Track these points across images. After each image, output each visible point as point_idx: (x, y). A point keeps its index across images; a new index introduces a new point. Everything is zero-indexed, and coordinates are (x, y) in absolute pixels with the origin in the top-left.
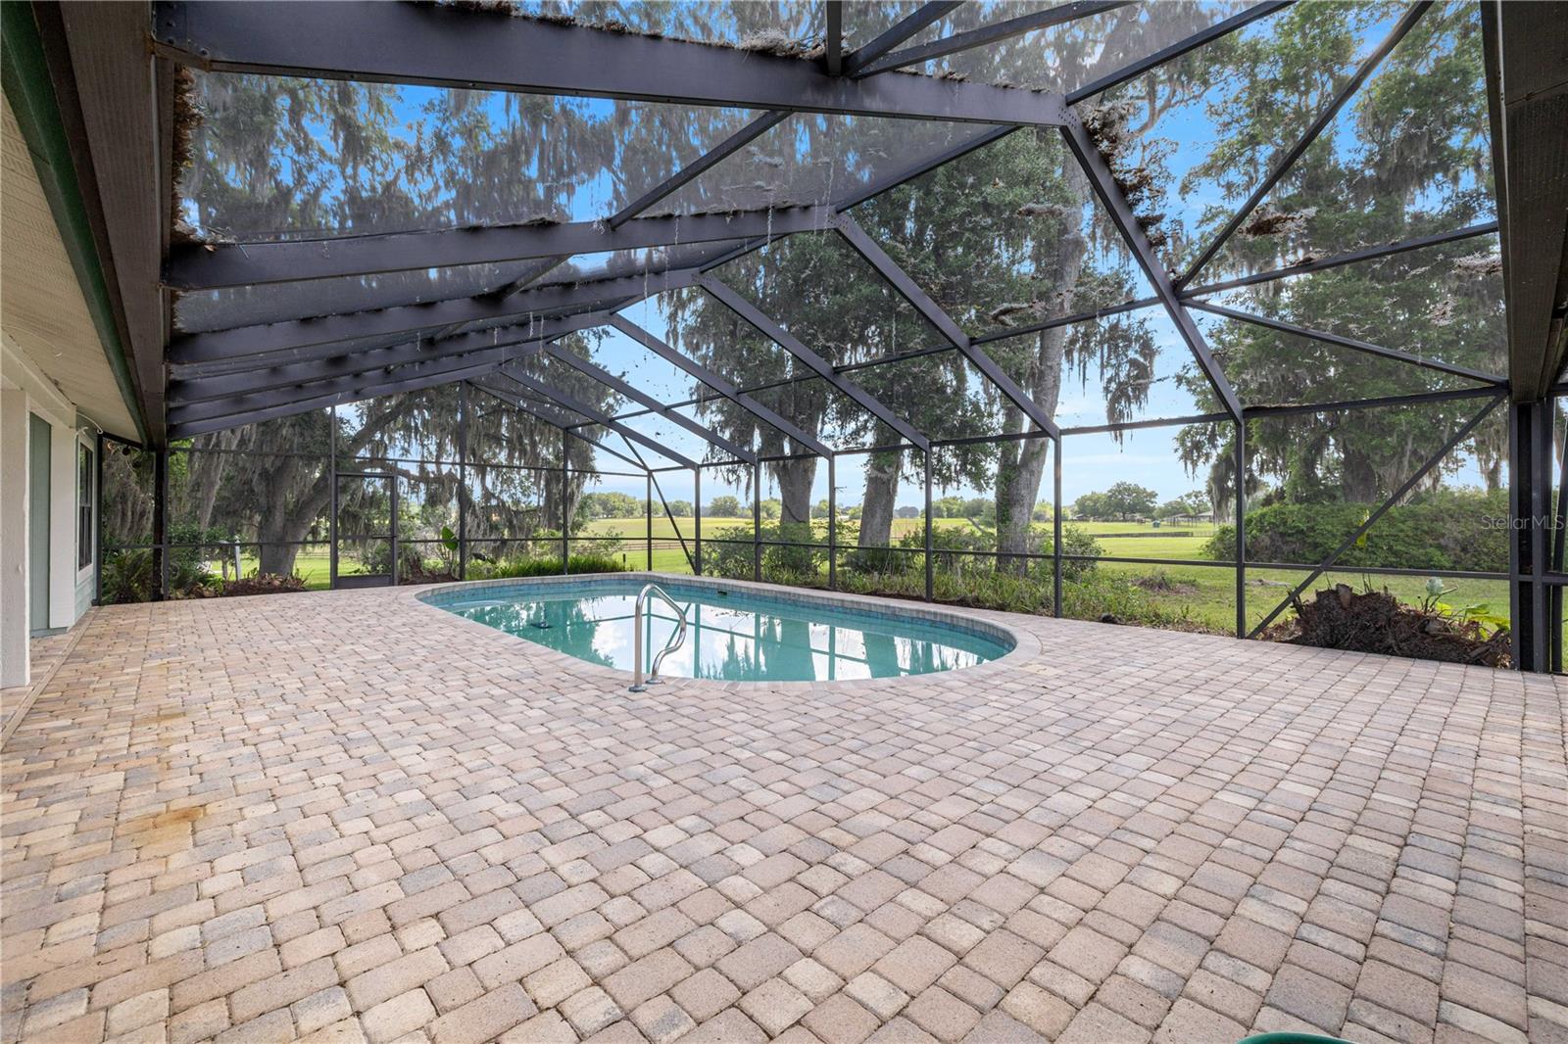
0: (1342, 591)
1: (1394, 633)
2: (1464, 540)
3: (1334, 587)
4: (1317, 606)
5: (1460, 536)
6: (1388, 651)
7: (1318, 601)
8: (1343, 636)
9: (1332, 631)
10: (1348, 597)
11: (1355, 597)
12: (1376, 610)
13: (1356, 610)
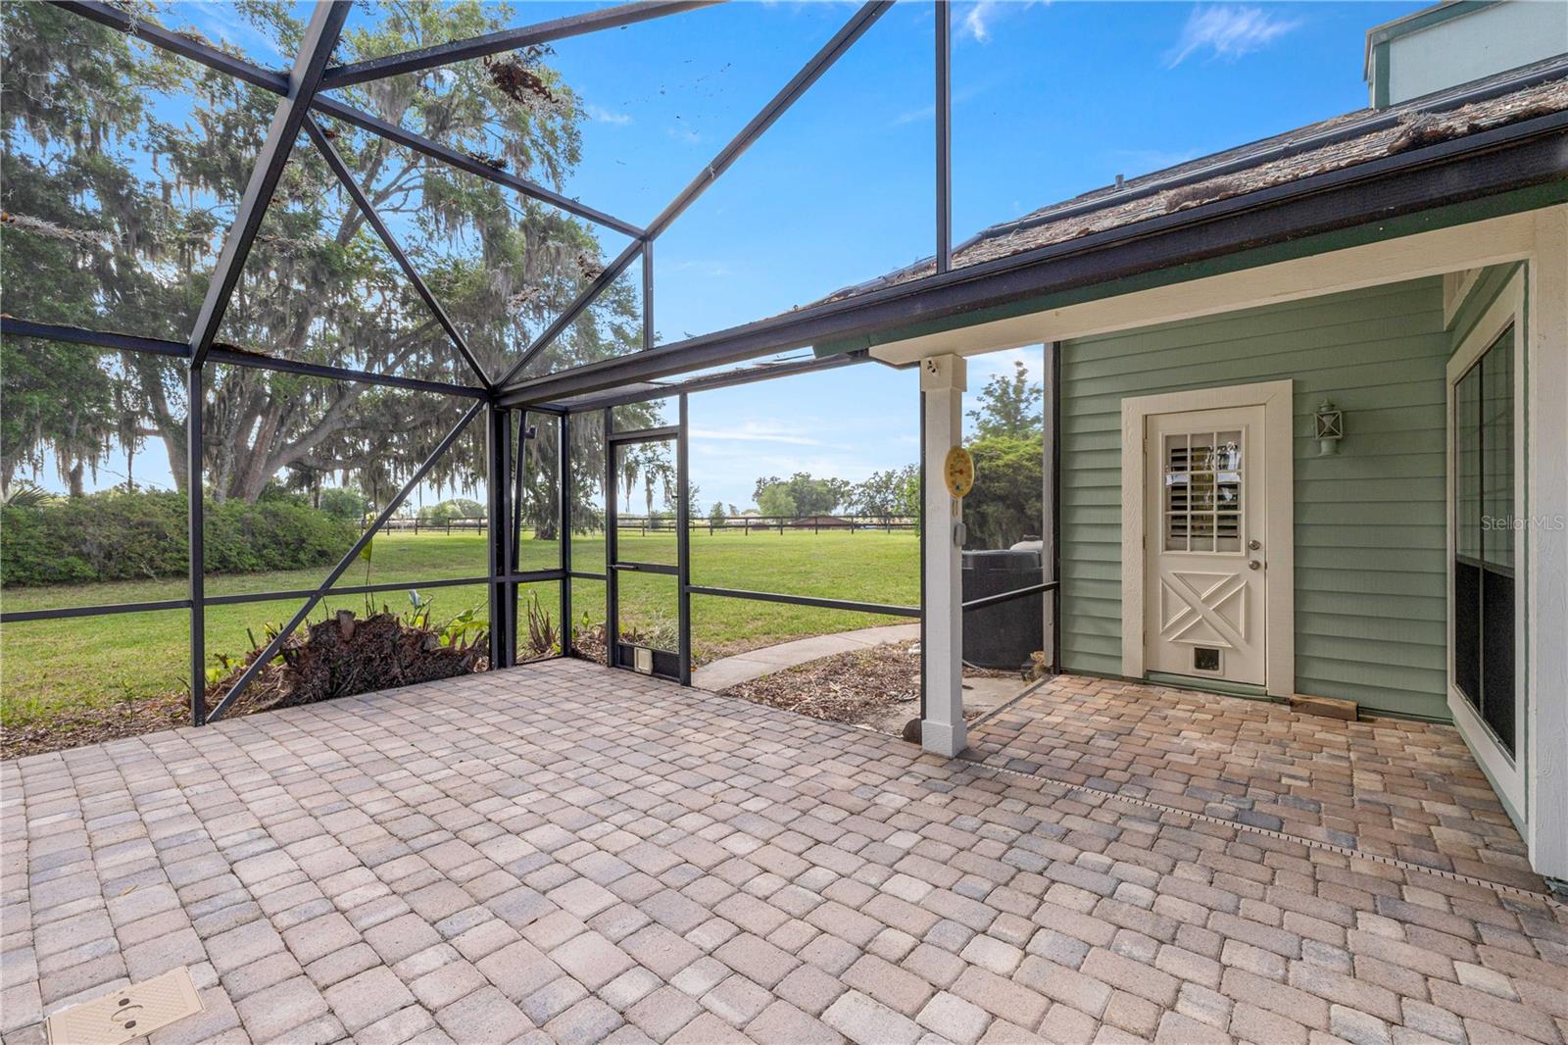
0: (344, 619)
1: (399, 660)
2: (110, 545)
3: (332, 617)
4: (313, 647)
5: (105, 542)
6: (393, 683)
7: (314, 639)
8: (344, 679)
9: (333, 675)
10: (351, 626)
11: (359, 625)
12: (381, 636)
13: (360, 640)
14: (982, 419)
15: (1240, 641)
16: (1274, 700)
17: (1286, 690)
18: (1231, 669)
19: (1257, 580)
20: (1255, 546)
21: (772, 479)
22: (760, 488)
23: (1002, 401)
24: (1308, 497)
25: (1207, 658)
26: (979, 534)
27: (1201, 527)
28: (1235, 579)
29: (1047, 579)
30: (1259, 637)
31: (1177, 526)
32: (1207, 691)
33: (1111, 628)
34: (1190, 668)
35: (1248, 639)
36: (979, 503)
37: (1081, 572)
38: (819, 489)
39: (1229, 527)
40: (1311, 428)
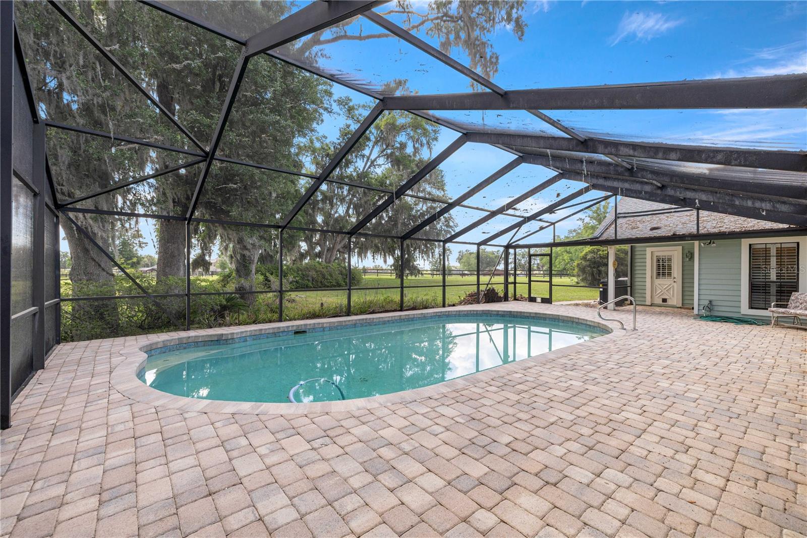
14: (585, 222)
15: (671, 297)
16: (678, 308)
17: (681, 306)
18: (669, 302)
19: (675, 284)
20: (675, 278)
21: (466, 251)
22: (460, 255)
23: (597, 213)
24: (685, 268)
25: (664, 300)
26: (598, 278)
27: (664, 274)
28: (671, 284)
29: (629, 285)
30: (675, 295)
31: (658, 274)
32: (664, 307)
33: (644, 295)
34: (661, 302)
35: (673, 296)
36: (598, 267)
37: (637, 283)
38: (491, 256)
39: (670, 274)
40: (685, 256)
